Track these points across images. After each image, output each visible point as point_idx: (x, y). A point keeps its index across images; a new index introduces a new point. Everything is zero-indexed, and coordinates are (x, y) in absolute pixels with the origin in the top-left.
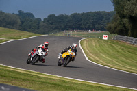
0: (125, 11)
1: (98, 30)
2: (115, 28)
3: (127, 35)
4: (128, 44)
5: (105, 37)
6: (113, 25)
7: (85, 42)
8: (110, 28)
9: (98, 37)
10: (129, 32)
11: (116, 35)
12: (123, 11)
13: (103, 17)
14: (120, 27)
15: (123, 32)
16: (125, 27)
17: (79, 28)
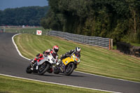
0: (60, 6)
1: (32, 25)
2: (50, 23)
3: (62, 30)
4: (62, 40)
5: (39, 33)
6: (47, 21)
7: (19, 38)
8: (44, 23)
9: (32, 33)
10: (64, 27)
11: (51, 30)
12: (57, 5)
13: (36, 12)
14: (55, 22)
15: (57, 27)
16: (59, 22)
17: (13, 23)
